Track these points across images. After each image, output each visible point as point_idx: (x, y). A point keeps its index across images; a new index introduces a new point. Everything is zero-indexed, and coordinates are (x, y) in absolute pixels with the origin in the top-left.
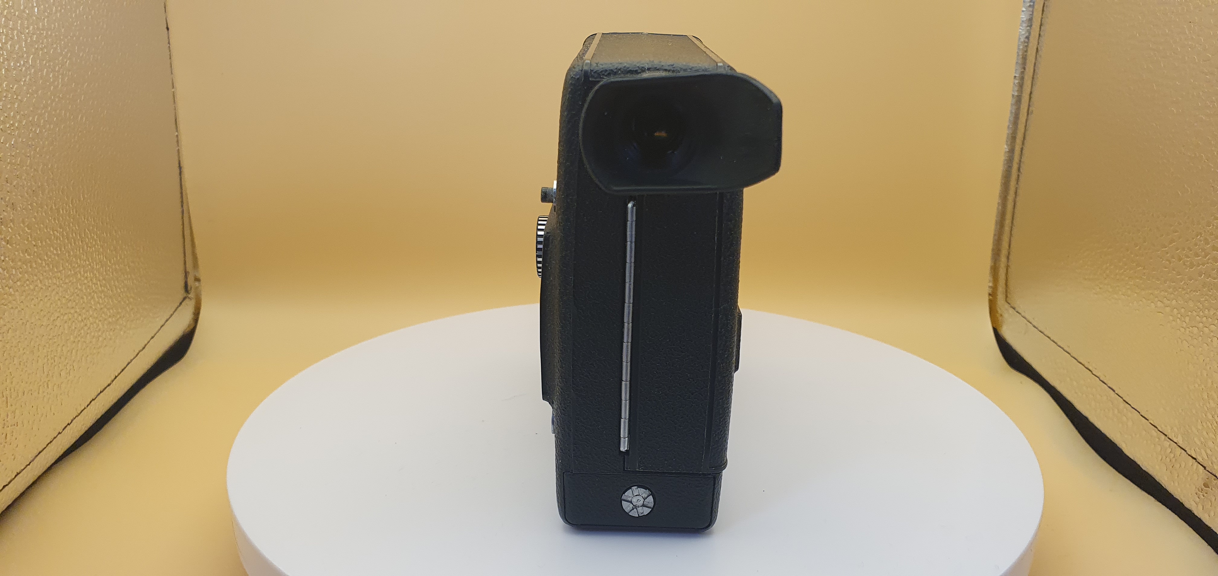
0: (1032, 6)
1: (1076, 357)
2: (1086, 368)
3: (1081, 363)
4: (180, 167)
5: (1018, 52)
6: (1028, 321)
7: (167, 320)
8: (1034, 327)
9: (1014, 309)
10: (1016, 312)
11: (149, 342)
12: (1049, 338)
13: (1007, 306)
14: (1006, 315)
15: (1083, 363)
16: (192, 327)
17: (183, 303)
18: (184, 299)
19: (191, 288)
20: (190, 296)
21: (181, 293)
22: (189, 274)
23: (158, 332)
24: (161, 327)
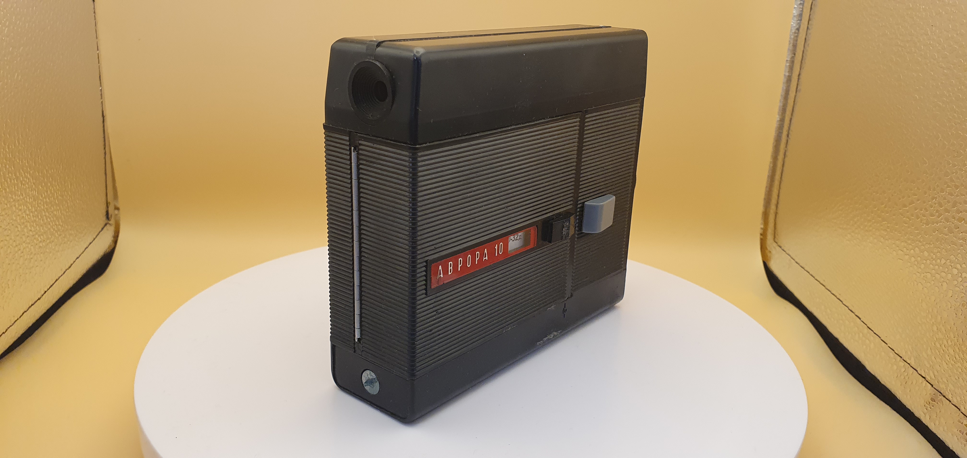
0: (803, 4)
4: (103, 115)
5: (790, 41)
7: (90, 243)
22: (110, 204)
23: (83, 253)
24: (85, 249)
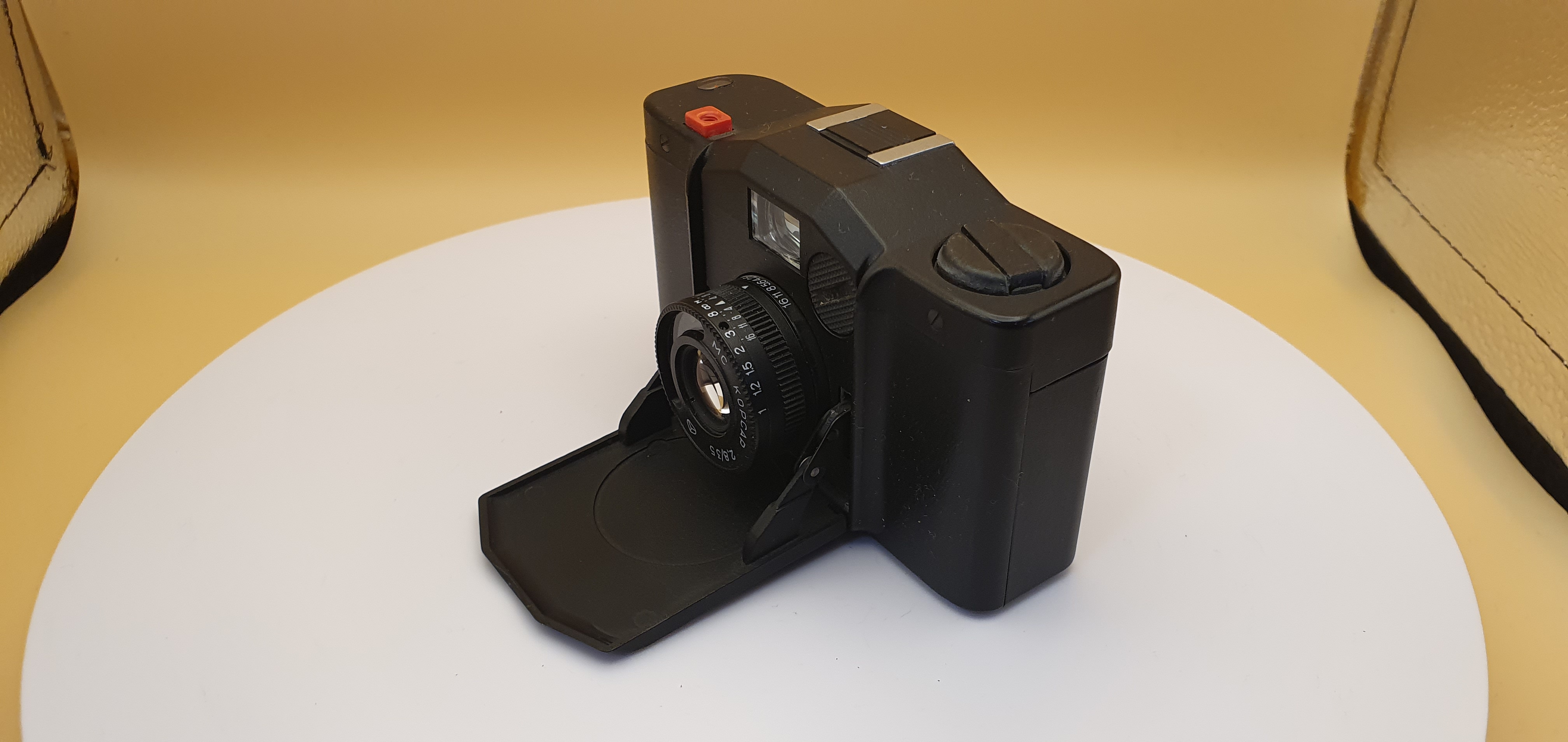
1: (1495, 287)
2: (1513, 308)
3: (1503, 298)
6: (1413, 206)
8: (1423, 217)
9: (1389, 180)
10: (1391, 187)
12: (1449, 243)
13: (1376, 172)
14: (1372, 187)
15: (1507, 299)
16: (68, 208)
17: (38, 179)
18: (42, 168)
19: (51, 148)
20: (52, 162)
21: (36, 159)
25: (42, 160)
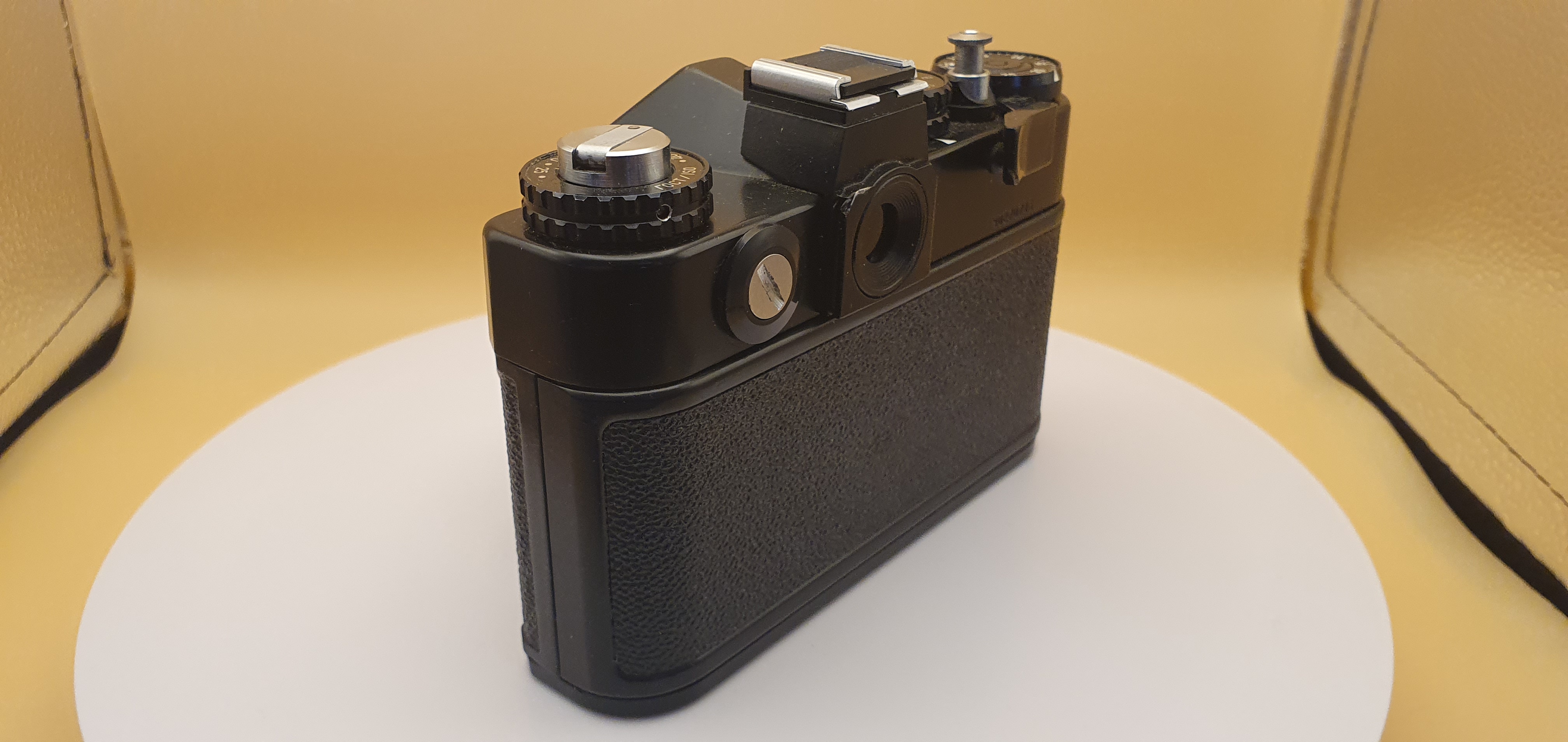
1: (1435, 372)
2: (1452, 391)
3: (1442, 382)
4: (77, 77)
7: (72, 315)
9: (1339, 286)
10: (1342, 294)
11: (39, 353)
13: (1328, 282)
14: (1326, 295)
15: (1445, 383)
16: (122, 315)
17: (102, 284)
18: (105, 276)
21: (98, 267)
22: (110, 239)
23: (57, 333)
24: (62, 326)
25: (106, 269)
